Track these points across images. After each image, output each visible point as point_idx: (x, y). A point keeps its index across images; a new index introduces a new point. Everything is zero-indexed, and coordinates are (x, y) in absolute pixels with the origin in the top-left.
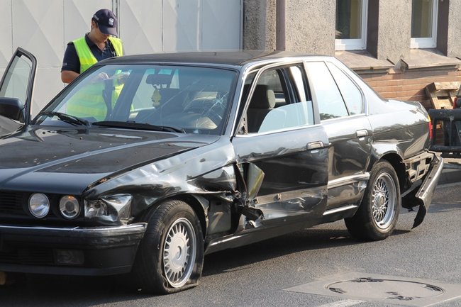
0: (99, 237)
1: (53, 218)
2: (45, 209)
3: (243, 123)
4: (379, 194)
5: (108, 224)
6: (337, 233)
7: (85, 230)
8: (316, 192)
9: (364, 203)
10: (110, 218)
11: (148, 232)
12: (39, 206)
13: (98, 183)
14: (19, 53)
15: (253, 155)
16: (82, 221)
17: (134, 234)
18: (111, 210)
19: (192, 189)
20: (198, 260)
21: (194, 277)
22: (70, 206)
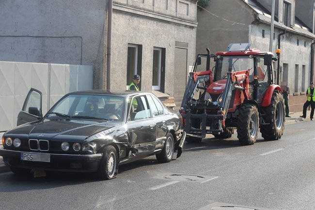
0: (88, 158)
1: (71, 151)
2: (68, 148)
3: (129, 117)
4: (168, 145)
5: (90, 153)
6: (151, 160)
7: (83, 155)
8: (152, 143)
9: (164, 148)
10: (91, 151)
11: (103, 157)
12: (65, 147)
13: (86, 138)
14: (32, 90)
15: (133, 129)
16: (81, 152)
17: (99, 157)
18: (91, 149)
19: (115, 141)
20: (116, 168)
21: (115, 174)
22: (77, 147)
